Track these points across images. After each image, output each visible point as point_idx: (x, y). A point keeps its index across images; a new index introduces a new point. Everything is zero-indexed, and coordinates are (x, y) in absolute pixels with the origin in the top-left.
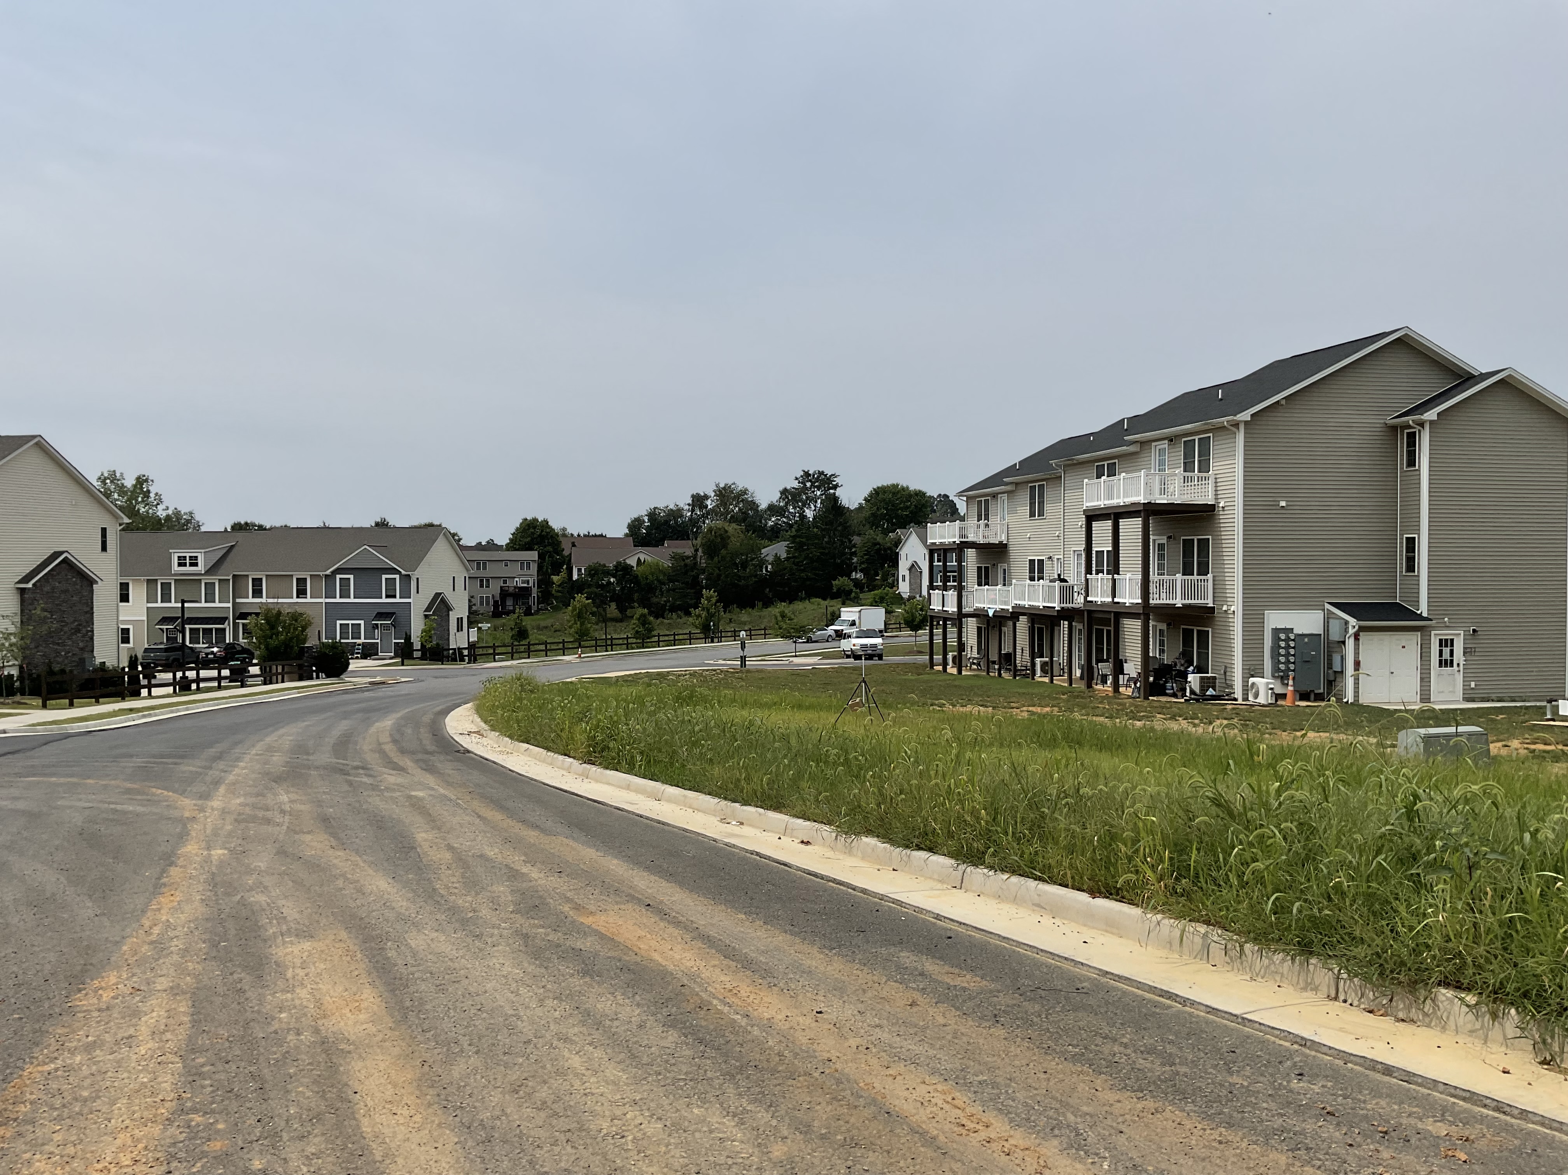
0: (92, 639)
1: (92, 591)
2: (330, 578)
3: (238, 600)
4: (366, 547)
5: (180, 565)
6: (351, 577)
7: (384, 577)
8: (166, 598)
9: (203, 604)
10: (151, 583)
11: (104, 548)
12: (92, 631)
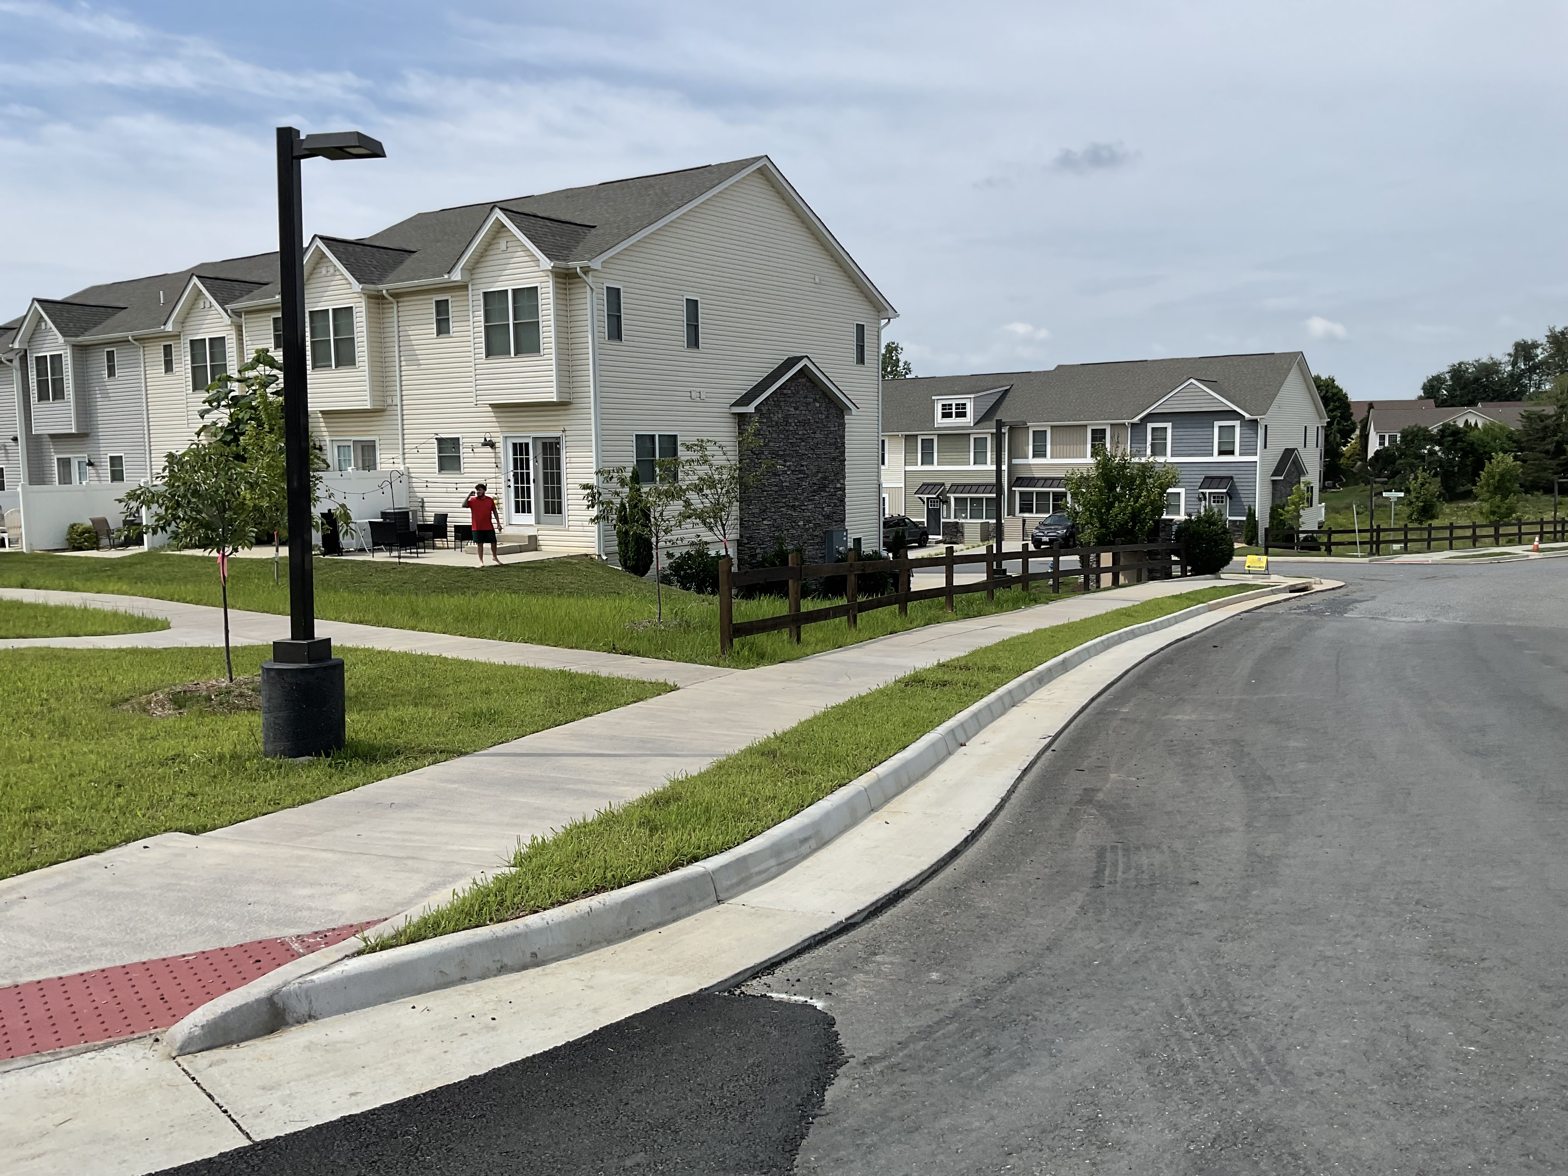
0: (842, 501)
1: (843, 425)
2: (1138, 428)
3: (1015, 461)
4: (1192, 380)
5: (945, 415)
6: (1169, 425)
7: (1217, 424)
8: (927, 459)
9: (972, 467)
10: (910, 439)
11: (861, 360)
12: (843, 489)
